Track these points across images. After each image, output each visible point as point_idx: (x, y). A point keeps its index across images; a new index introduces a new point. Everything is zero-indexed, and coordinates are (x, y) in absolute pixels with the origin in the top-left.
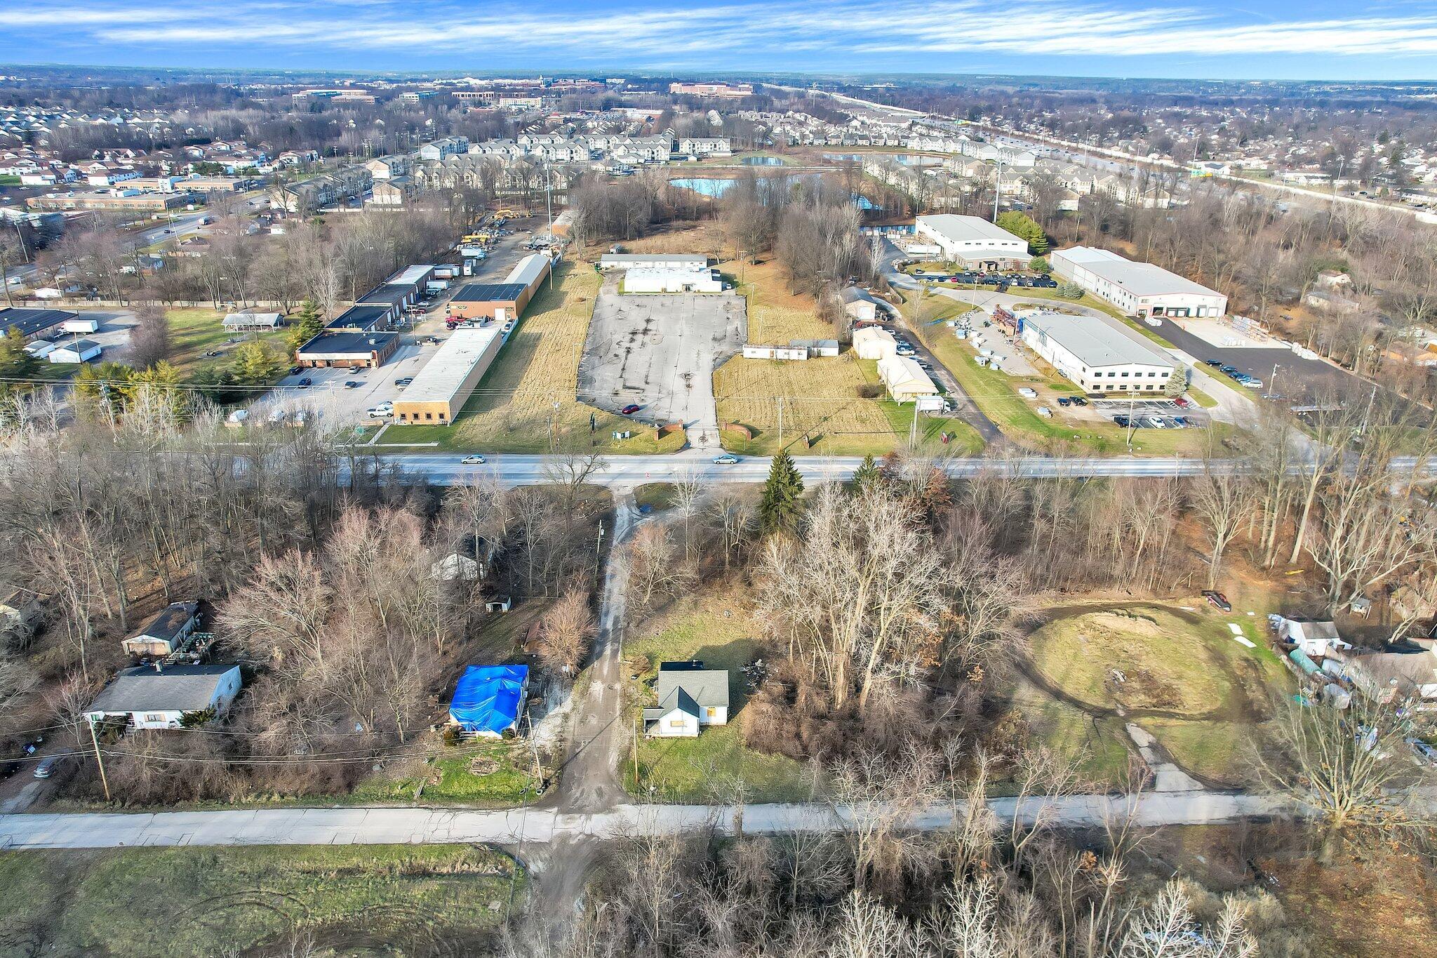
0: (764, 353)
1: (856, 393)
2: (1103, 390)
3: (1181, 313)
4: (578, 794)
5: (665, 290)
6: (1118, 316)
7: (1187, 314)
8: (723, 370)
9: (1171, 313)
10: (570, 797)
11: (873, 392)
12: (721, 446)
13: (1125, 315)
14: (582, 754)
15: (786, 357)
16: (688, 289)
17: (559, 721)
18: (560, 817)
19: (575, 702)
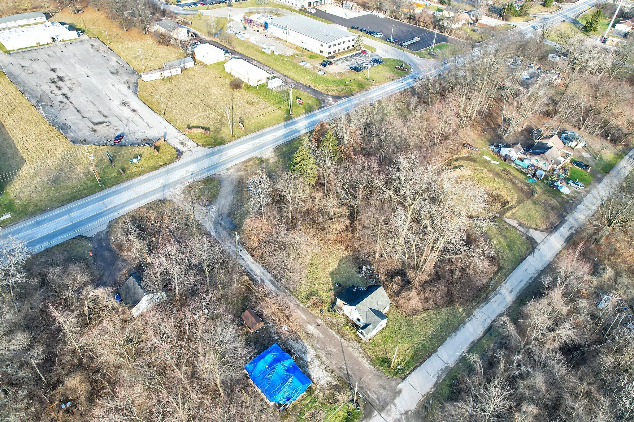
0: (156, 75)
1: (228, 86)
2: (332, 54)
3: (319, 4)
4: (375, 396)
5: (38, 44)
6: (294, 11)
7: (321, 4)
8: (140, 93)
9: (315, 4)
10: (374, 400)
11: (236, 85)
12: (198, 145)
13: (297, 9)
14: (350, 373)
15: (170, 75)
16: (54, 40)
17: (317, 362)
18: (383, 415)
19: (311, 345)
